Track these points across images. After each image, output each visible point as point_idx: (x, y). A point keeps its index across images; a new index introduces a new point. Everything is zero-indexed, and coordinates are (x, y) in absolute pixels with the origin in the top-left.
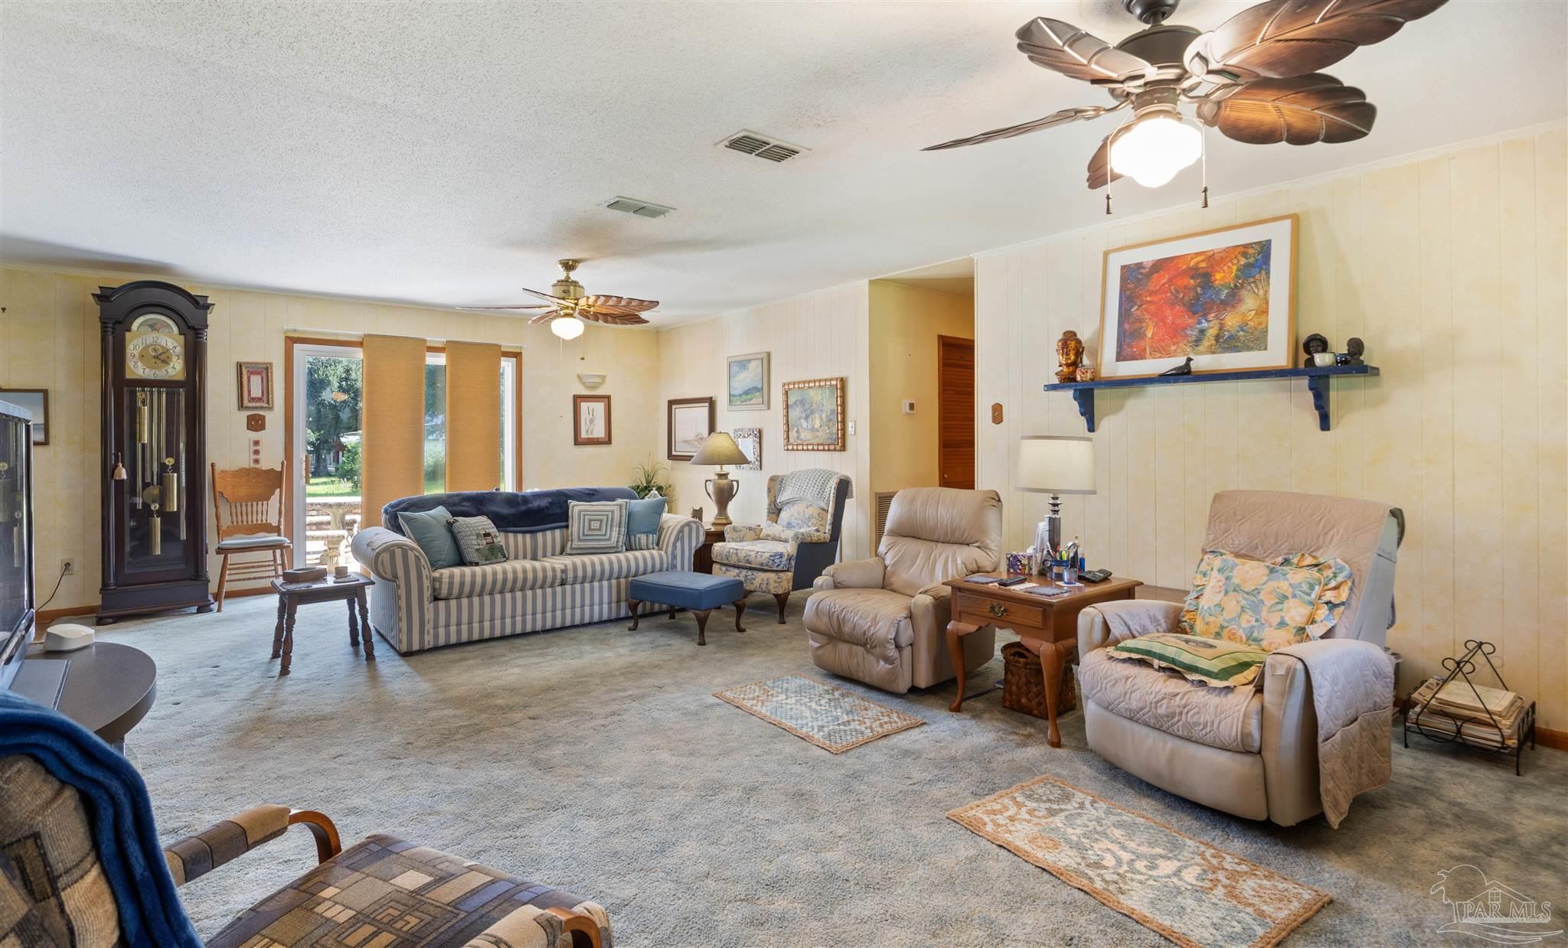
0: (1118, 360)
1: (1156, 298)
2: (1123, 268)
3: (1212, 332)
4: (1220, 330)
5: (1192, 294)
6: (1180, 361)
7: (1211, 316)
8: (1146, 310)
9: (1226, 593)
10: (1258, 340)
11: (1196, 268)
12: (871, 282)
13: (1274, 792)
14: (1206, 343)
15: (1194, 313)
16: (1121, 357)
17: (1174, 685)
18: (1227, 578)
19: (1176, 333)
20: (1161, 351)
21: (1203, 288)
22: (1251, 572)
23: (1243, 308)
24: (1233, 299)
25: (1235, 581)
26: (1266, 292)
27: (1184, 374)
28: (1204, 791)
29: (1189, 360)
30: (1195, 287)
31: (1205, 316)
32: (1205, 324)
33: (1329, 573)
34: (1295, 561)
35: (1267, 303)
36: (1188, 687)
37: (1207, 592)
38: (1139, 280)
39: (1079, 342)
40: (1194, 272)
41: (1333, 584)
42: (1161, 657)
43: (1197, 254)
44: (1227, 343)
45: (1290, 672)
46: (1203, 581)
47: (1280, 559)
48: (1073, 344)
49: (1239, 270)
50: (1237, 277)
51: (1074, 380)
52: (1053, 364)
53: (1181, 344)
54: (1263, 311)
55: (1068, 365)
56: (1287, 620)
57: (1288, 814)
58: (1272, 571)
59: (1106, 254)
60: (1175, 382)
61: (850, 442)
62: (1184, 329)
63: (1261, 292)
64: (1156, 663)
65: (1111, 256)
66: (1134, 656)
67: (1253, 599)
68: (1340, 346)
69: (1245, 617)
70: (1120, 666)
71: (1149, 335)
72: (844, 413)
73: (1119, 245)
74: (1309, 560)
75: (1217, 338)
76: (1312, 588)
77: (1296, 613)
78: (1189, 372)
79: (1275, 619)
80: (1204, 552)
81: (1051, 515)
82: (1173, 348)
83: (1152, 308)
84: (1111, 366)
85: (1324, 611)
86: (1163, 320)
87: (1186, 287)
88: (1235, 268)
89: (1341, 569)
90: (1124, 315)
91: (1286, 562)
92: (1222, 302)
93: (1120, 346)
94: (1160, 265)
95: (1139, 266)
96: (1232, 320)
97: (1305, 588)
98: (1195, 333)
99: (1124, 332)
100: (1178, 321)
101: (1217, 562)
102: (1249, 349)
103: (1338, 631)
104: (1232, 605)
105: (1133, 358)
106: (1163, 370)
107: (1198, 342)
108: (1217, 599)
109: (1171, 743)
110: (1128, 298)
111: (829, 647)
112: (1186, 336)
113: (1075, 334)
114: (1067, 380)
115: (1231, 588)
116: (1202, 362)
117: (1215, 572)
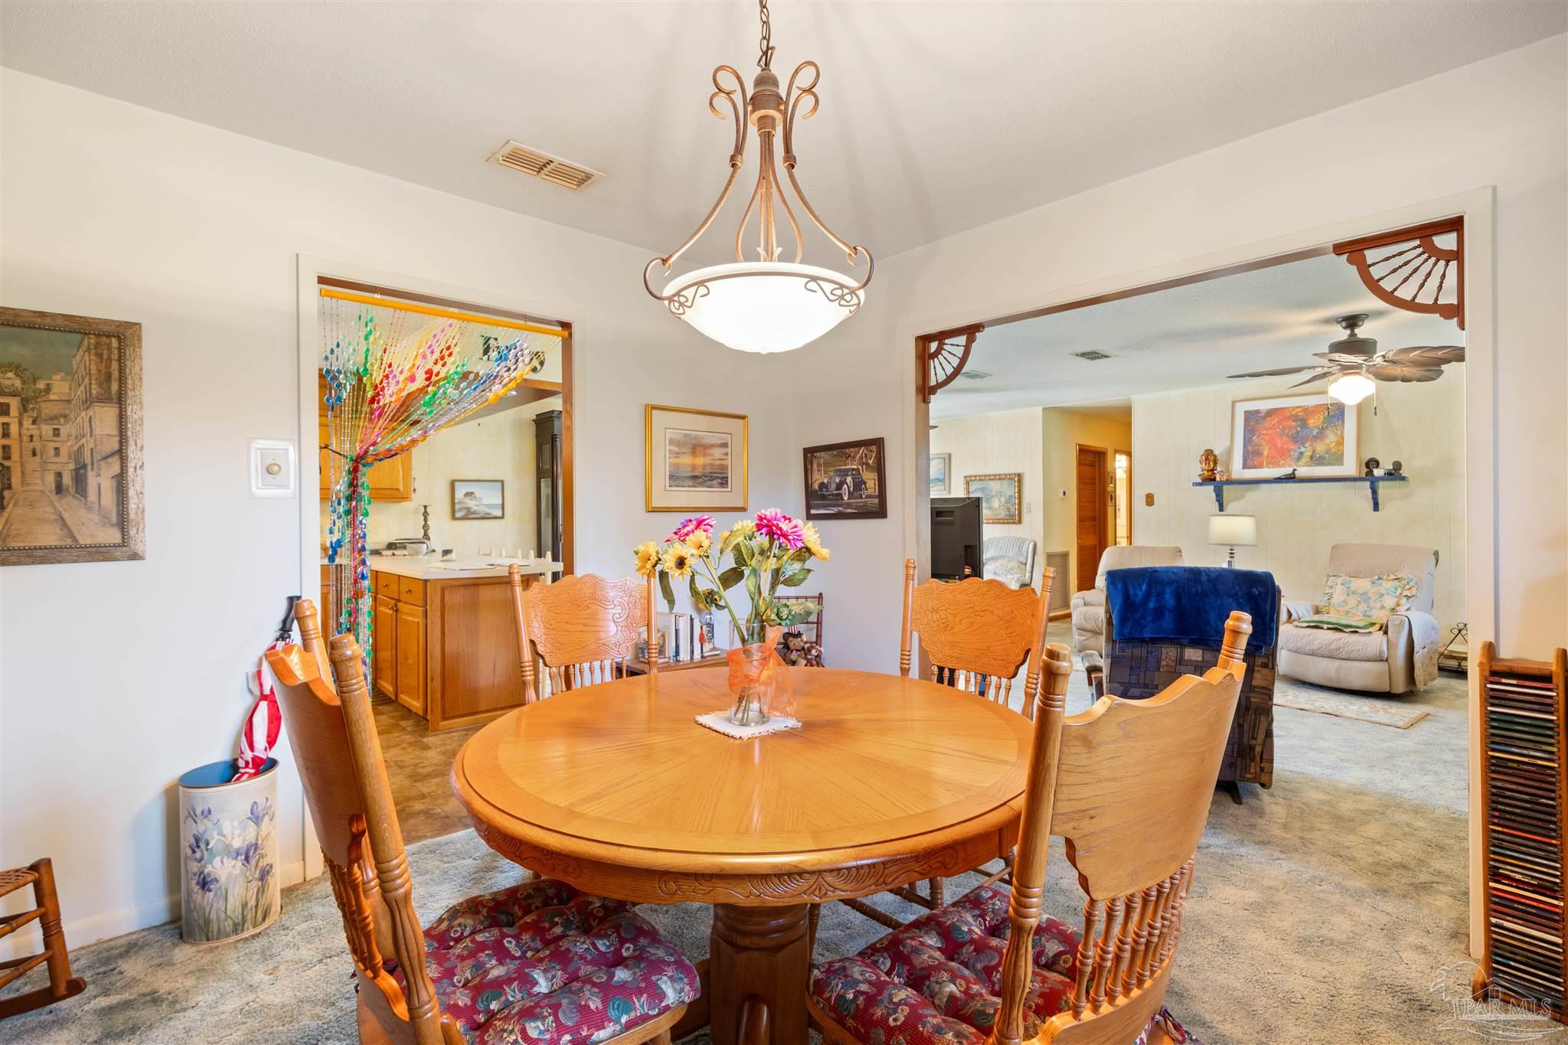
0: (1244, 468)
1: (1270, 432)
2: (1246, 412)
3: (1308, 454)
4: (1313, 453)
5: (1294, 431)
6: (1289, 470)
7: (1307, 445)
8: (1263, 439)
9: (1348, 595)
10: (1338, 459)
11: (1296, 416)
12: (1045, 409)
13: (1394, 677)
14: (1304, 460)
15: (1296, 442)
16: (1245, 466)
17: (1338, 635)
18: (1348, 588)
19: (1284, 454)
20: (1273, 463)
21: (1301, 428)
22: (1362, 584)
23: (1327, 441)
24: (1321, 435)
25: (1353, 589)
26: (1342, 432)
27: (1291, 478)
28: (1357, 683)
29: (1295, 470)
30: (1296, 427)
31: (1303, 444)
32: (1303, 449)
33: (1405, 582)
34: (1385, 577)
35: (1343, 439)
36: (1346, 635)
37: (1335, 596)
38: (1258, 420)
39: (1215, 456)
40: (1295, 418)
41: (1408, 587)
42: (1328, 623)
43: (1297, 407)
44: (1316, 460)
45: (1402, 622)
46: (1331, 590)
47: (1377, 577)
48: (1212, 458)
49: (1324, 418)
50: (1324, 423)
51: (1214, 479)
52: (1197, 470)
53: (1288, 460)
54: (1341, 443)
55: (1208, 471)
56: (1385, 605)
57: (1400, 687)
58: (1373, 583)
59: (1233, 403)
60: (1287, 482)
61: (1025, 517)
62: (1289, 451)
63: (1339, 432)
64: (1325, 626)
65: (1238, 406)
66: (1312, 624)
67: (1365, 597)
68: (1387, 465)
69: (1361, 606)
70: (1304, 630)
71: (1266, 453)
72: (1020, 498)
73: (1242, 397)
74: (1393, 577)
75: (1311, 458)
76: (1396, 590)
77: (1390, 602)
78: (1294, 478)
79: (1379, 605)
80: (1329, 576)
81: (1229, 559)
82: (1282, 462)
83: (1267, 438)
84: (1238, 471)
85: (1405, 600)
86: (1275, 445)
87: (1290, 427)
88: (1322, 417)
89: (1411, 580)
90: (1247, 441)
91: (1379, 578)
92: (1314, 437)
93: (1245, 460)
94: (1271, 413)
95: (1257, 412)
96: (1320, 448)
97: (1393, 590)
98: (1297, 454)
99: (1248, 451)
100: (1285, 447)
101: (1339, 581)
102: (1332, 464)
103: (1413, 608)
104: (1352, 601)
105: (1255, 467)
106: (1277, 476)
107: (1299, 459)
108: (1342, 599)
109: (1337, 663)
110: (1250, 431)
111: (1093, 639)
112: (1291, 456)
113: (1212, 451)
114: (1209, 479)
115: (1350, 592)
116: (1302, 471)
117: (1339, 585)
